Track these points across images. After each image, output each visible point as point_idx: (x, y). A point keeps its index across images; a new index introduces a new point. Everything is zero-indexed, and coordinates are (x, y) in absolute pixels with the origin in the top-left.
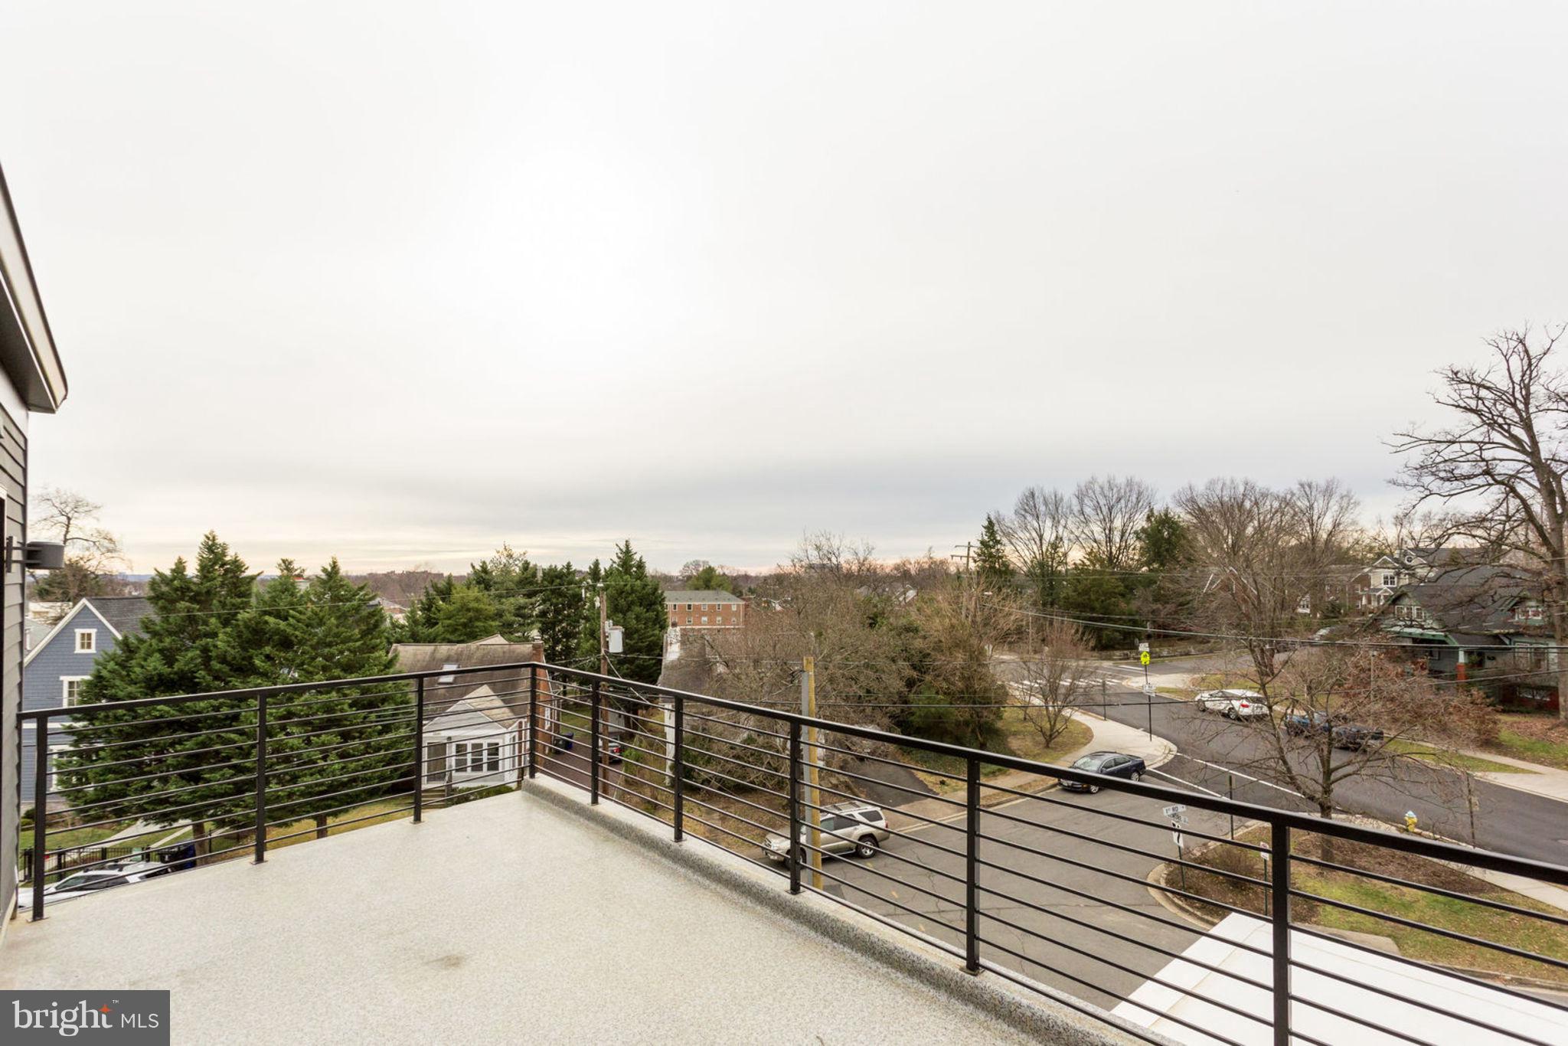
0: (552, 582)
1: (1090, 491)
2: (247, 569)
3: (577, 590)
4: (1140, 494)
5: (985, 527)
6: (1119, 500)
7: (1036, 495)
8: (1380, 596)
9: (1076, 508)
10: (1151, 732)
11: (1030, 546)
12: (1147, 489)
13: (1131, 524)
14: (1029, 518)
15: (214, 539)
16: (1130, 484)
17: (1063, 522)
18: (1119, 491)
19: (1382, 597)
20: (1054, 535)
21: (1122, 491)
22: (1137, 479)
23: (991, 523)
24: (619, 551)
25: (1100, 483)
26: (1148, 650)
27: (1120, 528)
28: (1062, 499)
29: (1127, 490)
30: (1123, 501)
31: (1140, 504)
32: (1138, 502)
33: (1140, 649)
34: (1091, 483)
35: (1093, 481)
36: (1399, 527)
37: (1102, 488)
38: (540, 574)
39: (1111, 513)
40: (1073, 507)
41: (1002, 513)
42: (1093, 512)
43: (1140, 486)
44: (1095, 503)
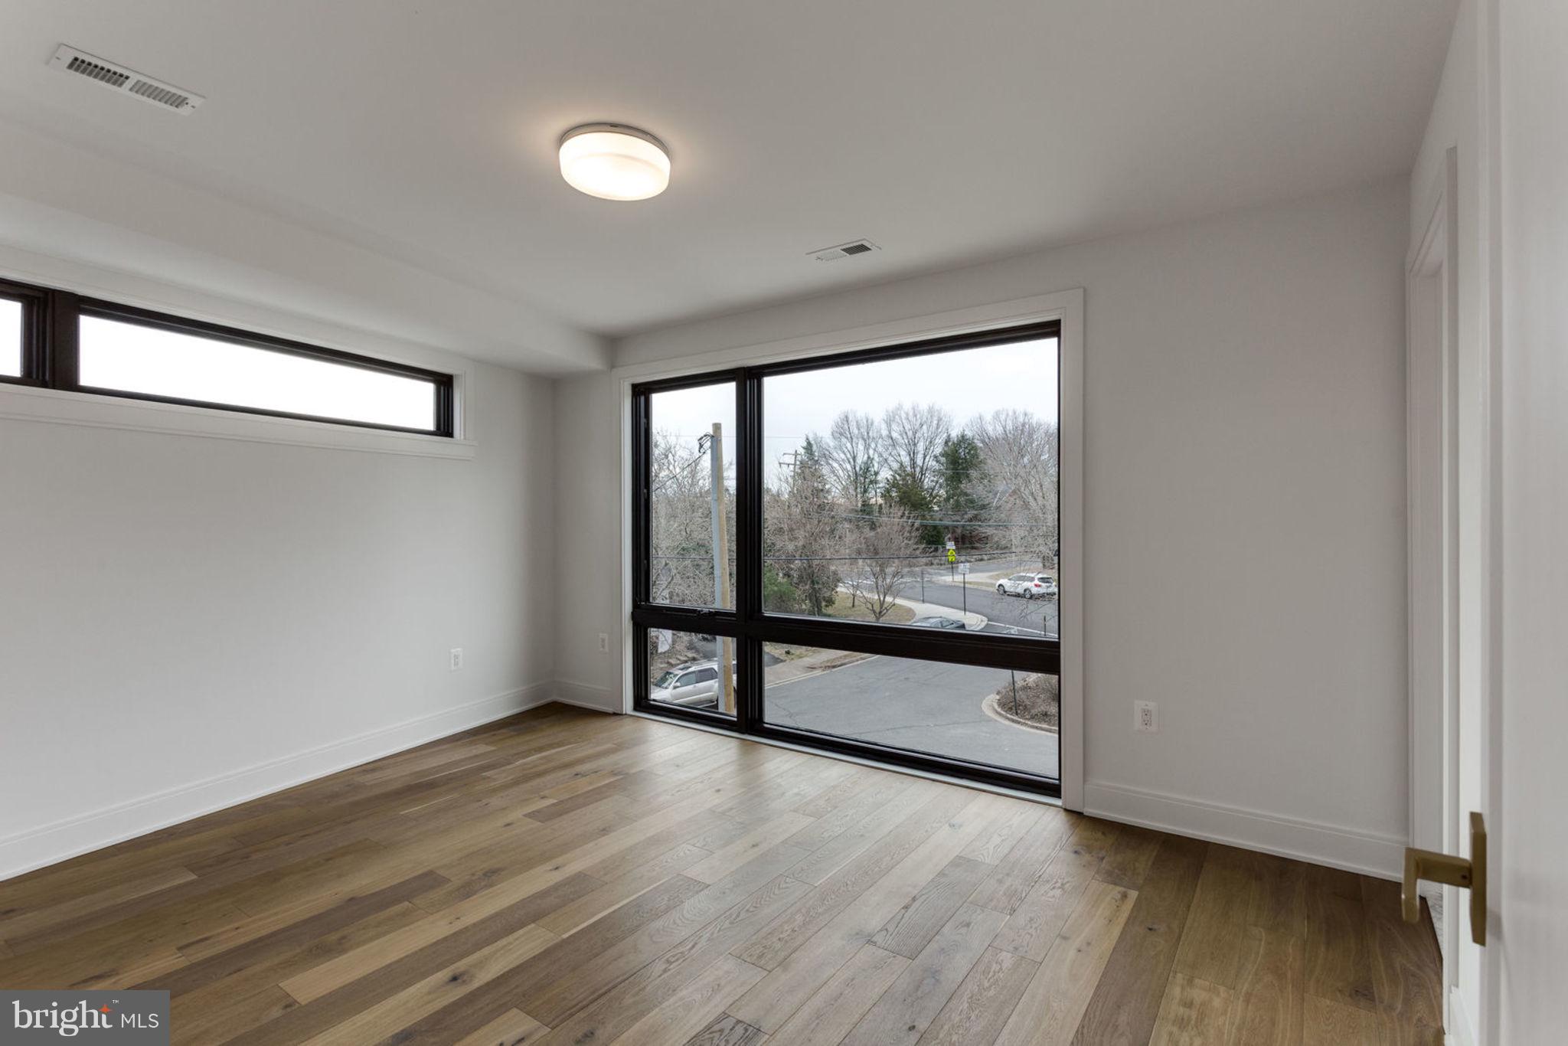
1: (897, 417)
4: (939, 420)
5: (804, 448)
6: (922, 425)
7: (850, 419)
9: (885, 433)
10: (965, 610)
11: (844, 466)
12: (945, 416)
13: (932, 448)
14: (844, 440)
16: (931, 411)
17: (873, 445)
18: (921, 418)
20: (866, 456)
21: (925, 417)
22: (936, 407)
23: (809, 444)
25: (906, 410)
26: (954, 547)
27: (923, 452)
28: (872, 424)
29: (929, 417)
30: (925, 427)
31: (940, 430)
32: (937, 428)
33: (948, 548)
34: (898, 409)
35: (900, 408)
37: (907, 414)
39: (915, 438)
40: (882, 431)
41: (820, 434)
42: (899, 437)
43: (939, 413)
44: (902, 429)
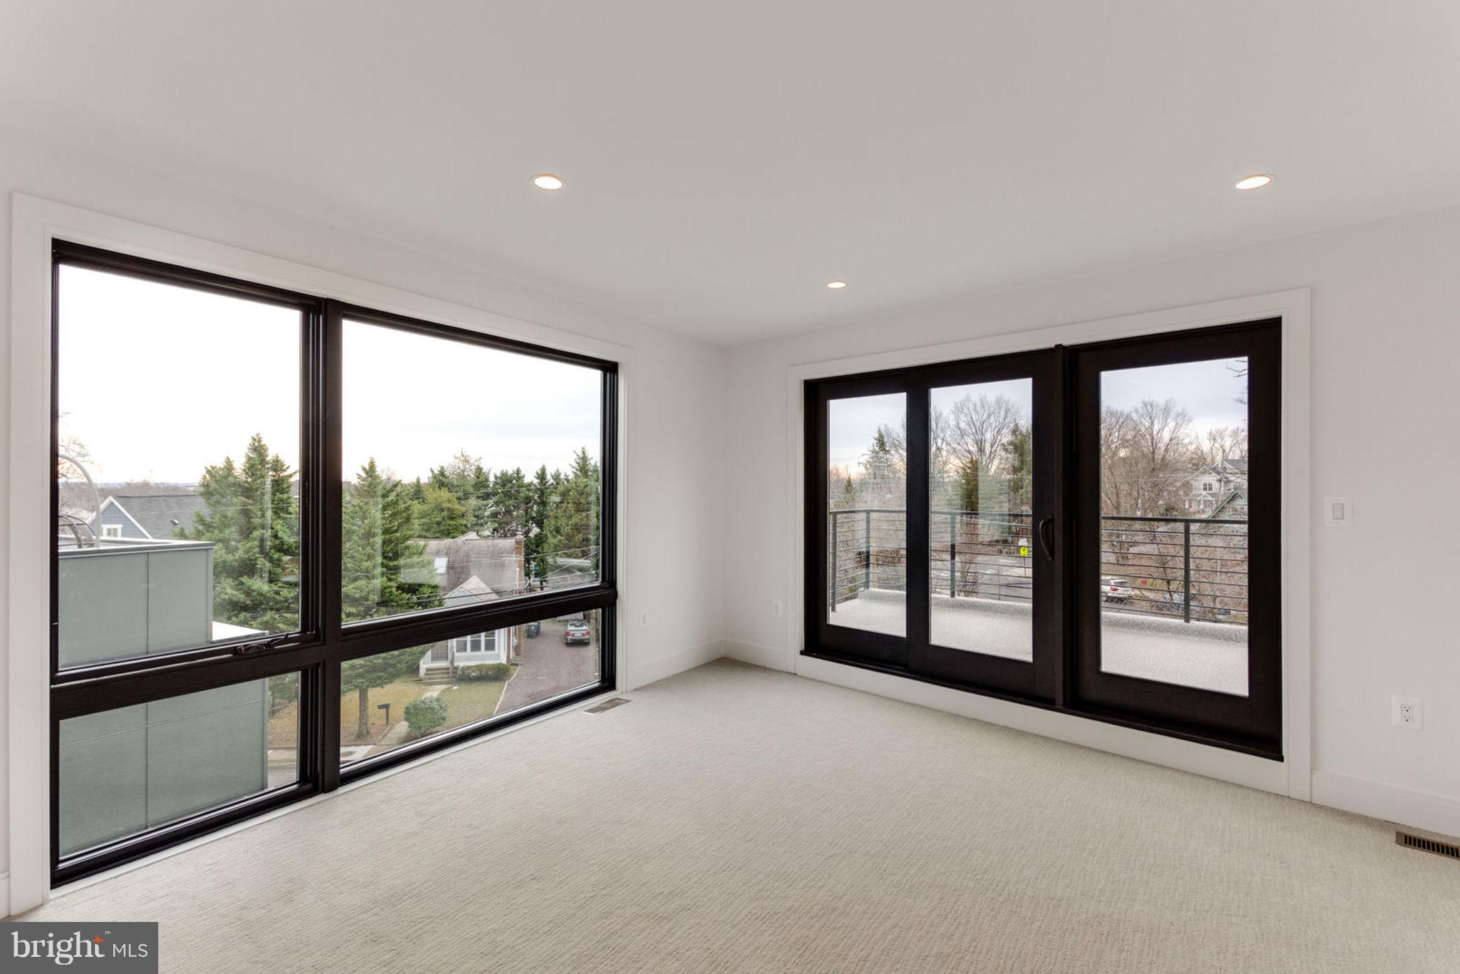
0: (504, 486)
1: (964, 408)
2: (287, 468)
3: (527, 492)
4: (1007, 410)
5: (876, 439)
6: (989, 416)
8: (1200, 501)
9: (952, 423)
12: (1013, 407)
13: (999, 437)
15: (259, 441)
16: (998, 402)
17: (941, 435)
18: (989, 408)
19: (1202, 502)
21: (992, 408)
22: (1004, 399)
23: (881, 435)
24: (577, 458)
25: (974, 401)
26: (1027, 544)
27: (990, 441)
28: (941, 415)
29: (997, 408)
30: (992, 417)
31: (1007, 420)
32: (1006, 418)
34: (965, 400)
36: (1212, 442)
37: (975, 405)
38: (492, 479)
39: (982, 428)
40: (950, 422)
41: (890, 426)
42: (967, 427)
43: (1007, 404)
44: (969, 419)
